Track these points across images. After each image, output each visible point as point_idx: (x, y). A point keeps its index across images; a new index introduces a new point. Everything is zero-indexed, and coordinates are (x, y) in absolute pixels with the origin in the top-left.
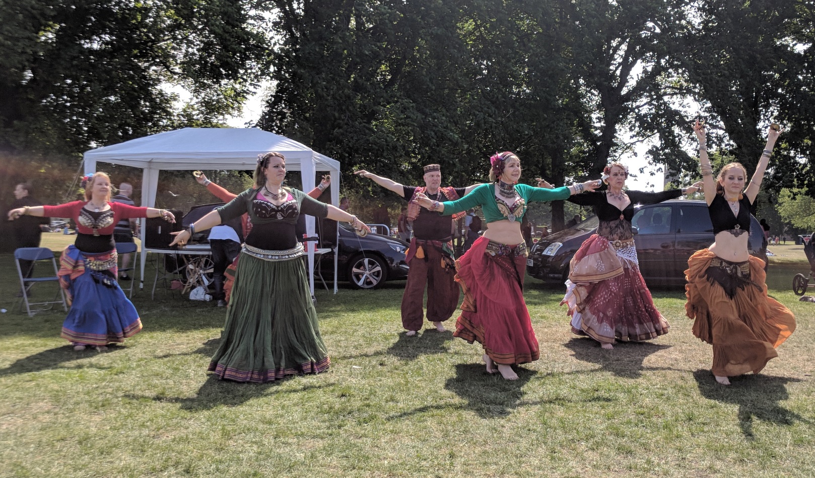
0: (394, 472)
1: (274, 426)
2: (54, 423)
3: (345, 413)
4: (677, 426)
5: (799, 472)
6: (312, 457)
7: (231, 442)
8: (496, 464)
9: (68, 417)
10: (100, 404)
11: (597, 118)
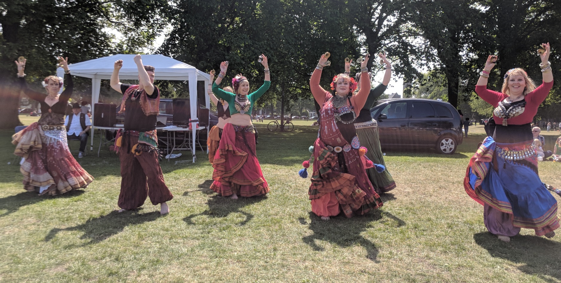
0: (241, 259)
1: (169, 232)
2: (37, 231)
3: (212, 224)
4: (408, 232)
5: (479, 259)
6: (191, 251)
7: (144, 242)
8: (301, 254)
9: (46, 227)
10: (66, 219)
11: (364, 50)
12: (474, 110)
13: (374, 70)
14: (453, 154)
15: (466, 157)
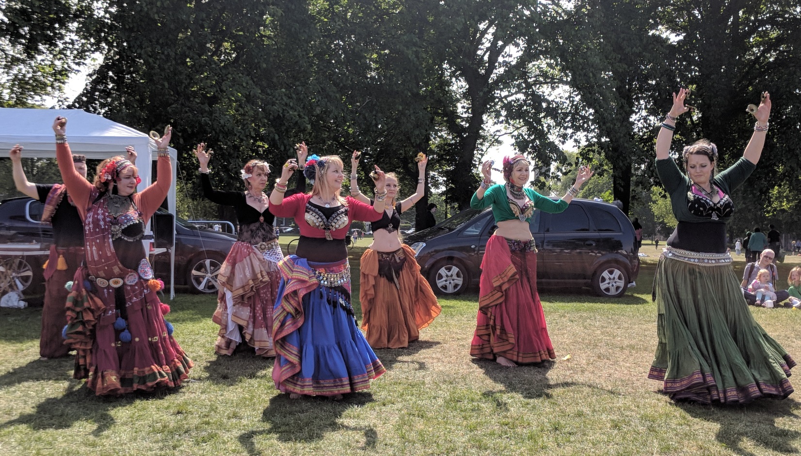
3: (182, 432)
4: (542, 437)
11: (463, 107)
12: (659, 218)
13: (481, 144)
14: (623, 297)
15: (644, 302)
